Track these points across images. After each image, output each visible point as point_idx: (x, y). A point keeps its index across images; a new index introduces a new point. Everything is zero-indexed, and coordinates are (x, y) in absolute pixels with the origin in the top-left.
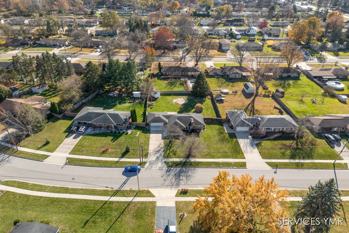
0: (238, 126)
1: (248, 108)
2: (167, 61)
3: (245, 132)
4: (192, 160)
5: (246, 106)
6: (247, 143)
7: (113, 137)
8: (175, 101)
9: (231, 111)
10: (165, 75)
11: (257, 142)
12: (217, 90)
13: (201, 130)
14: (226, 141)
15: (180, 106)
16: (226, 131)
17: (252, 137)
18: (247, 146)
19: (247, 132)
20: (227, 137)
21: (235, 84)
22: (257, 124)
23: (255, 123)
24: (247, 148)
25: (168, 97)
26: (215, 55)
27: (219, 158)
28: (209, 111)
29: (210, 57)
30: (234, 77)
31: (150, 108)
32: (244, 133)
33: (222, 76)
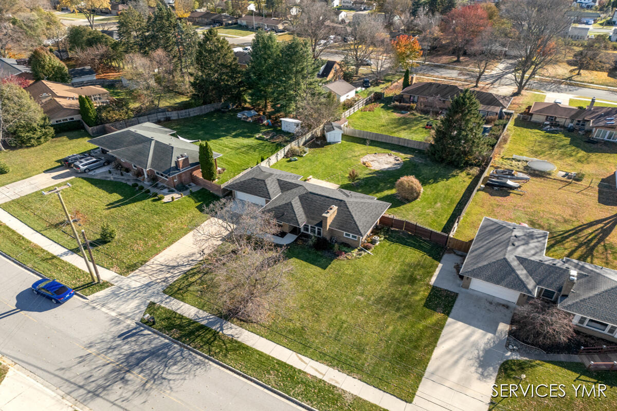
0: (477, 273)
1: (580, 231)
2: (445, 78)
3: (498, 304)
4: (231, 330)
5: (576, 224)
6: (475, 345)
7: (120, 198)
8: (367, 159)
9: (496, 223)
10: (408, 100)
11: (516, 357)
12: (519, 161)
13: (353, 248)
14: (398, 310)
15: (367, 172)
16: (433, 279)
17: (511, 333)
18: (462, 357)
19: (508, 307)
20: (418, 298)
21: (594, 156)
22: (560, 290)
23: (557, 284)
24: (456, 363)
25: (359, 148)
26: (592, 83)
27: (321, 357)
28: (439, 205)
29: (577, 85)
30: (606, 138)
31: (288, 159)
32: (492, 308)
33: (568, 131)
